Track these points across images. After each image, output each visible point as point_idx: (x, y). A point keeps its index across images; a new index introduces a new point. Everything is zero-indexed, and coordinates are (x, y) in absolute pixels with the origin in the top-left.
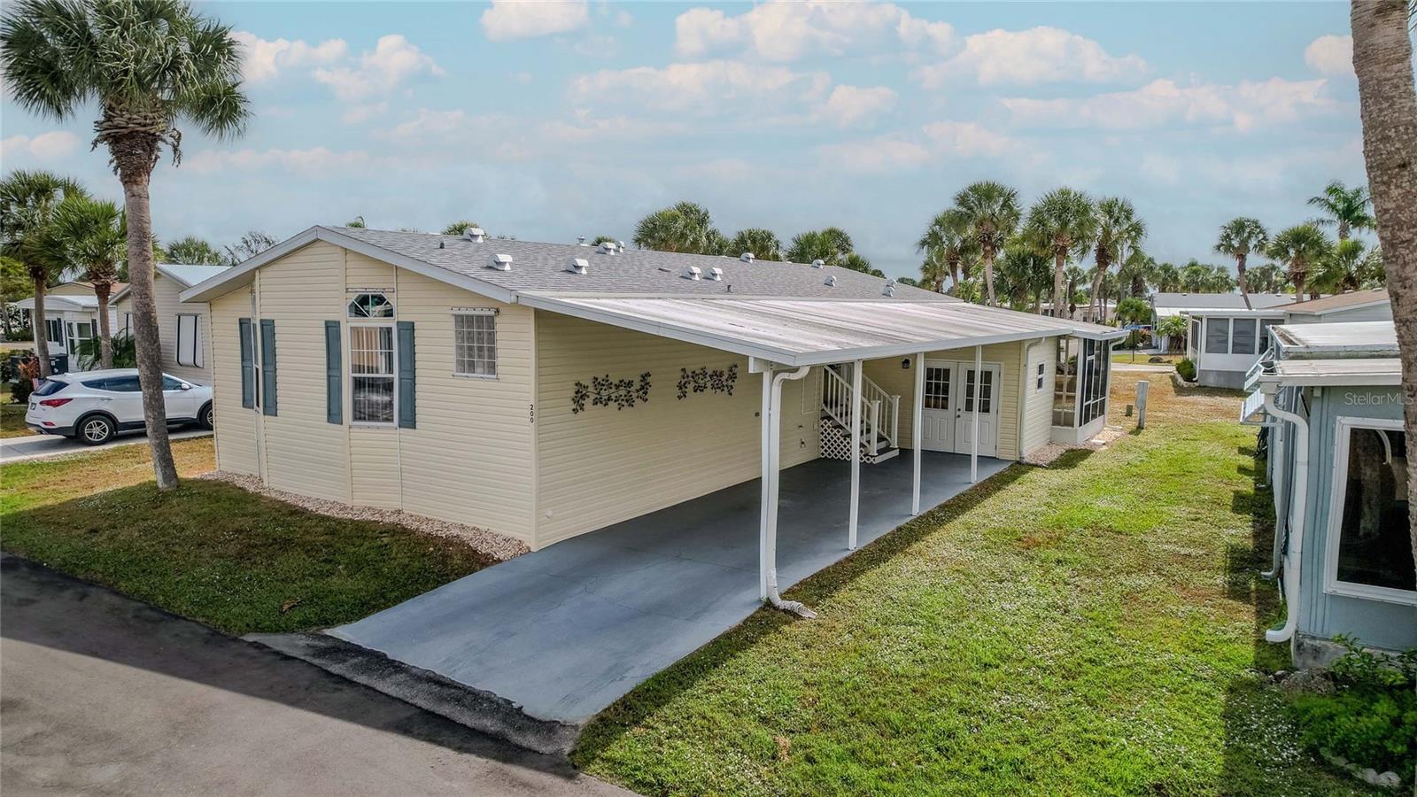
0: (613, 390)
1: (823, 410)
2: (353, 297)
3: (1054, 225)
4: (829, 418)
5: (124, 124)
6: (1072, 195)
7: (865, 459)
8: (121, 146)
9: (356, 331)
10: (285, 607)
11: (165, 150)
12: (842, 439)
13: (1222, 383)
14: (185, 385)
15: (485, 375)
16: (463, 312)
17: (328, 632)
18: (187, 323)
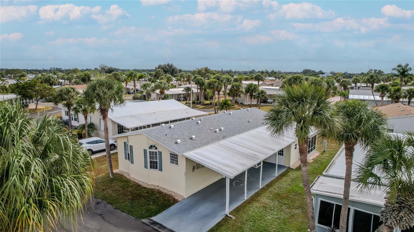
2: (149, 145)
5: (103, 108)
9: (150, 152)
10: (144, 213)
11: (109, 111)
15: (176, 165)
16: (171, 153)
17: (151, 219)
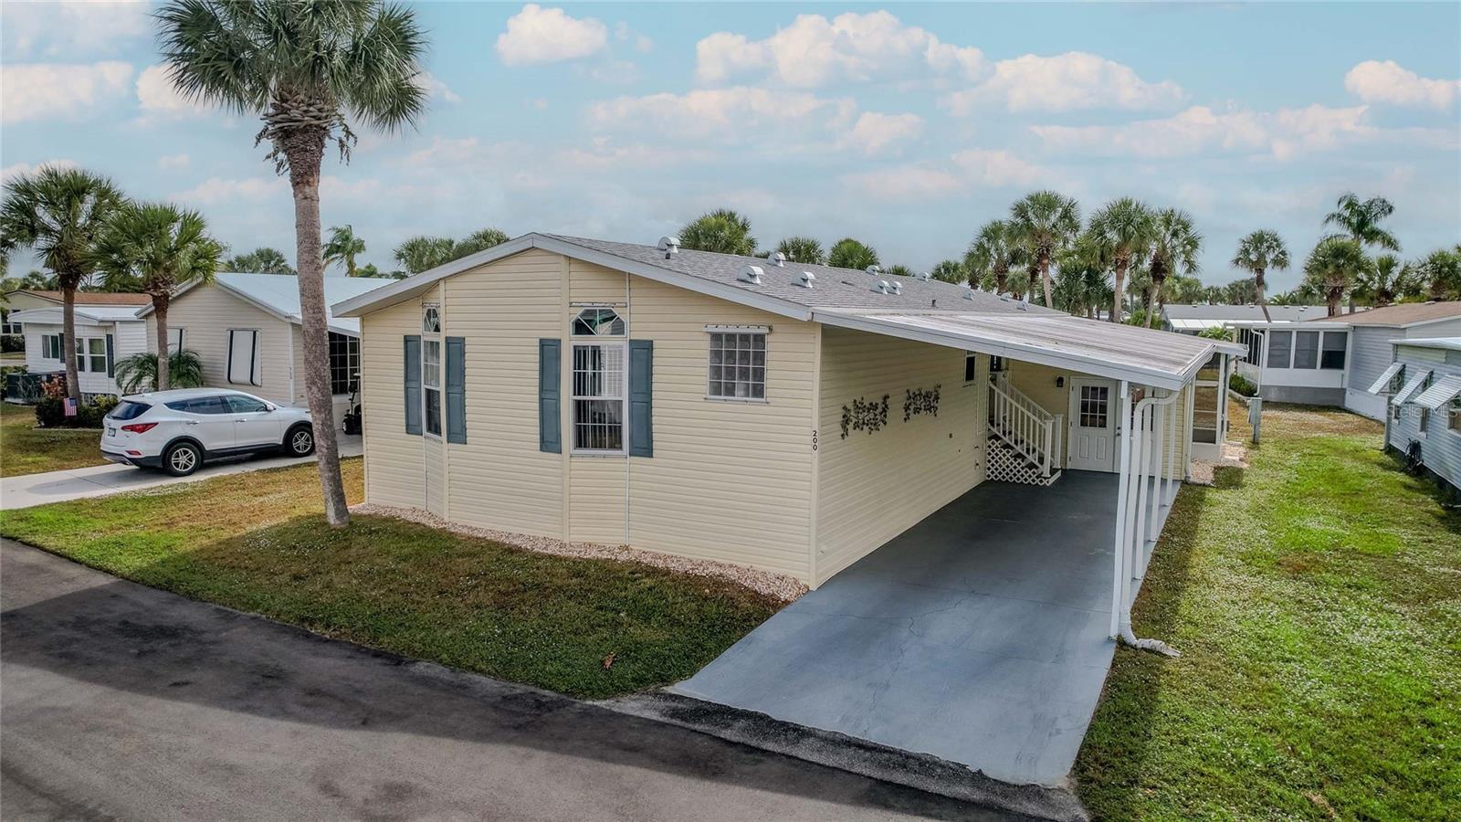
0: (866, 414)
1: (989, 430)
2: (577, 313)
3: (1113, 237)
4: (997, 437)
5: (300, 118)
6: (1134, 206)
7: (1037, 481)
8: (294, 141)
9: (579, 351)
10: (608, 664)
11: (331, 146)
12: (1012, 460)
13: (1284, 398)
14: (270, 407)
15: (750, 399)
16: (721, 329)
17: (670, 690)
18: (243, 341)
